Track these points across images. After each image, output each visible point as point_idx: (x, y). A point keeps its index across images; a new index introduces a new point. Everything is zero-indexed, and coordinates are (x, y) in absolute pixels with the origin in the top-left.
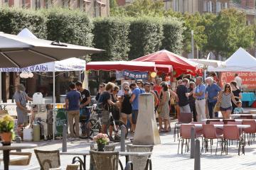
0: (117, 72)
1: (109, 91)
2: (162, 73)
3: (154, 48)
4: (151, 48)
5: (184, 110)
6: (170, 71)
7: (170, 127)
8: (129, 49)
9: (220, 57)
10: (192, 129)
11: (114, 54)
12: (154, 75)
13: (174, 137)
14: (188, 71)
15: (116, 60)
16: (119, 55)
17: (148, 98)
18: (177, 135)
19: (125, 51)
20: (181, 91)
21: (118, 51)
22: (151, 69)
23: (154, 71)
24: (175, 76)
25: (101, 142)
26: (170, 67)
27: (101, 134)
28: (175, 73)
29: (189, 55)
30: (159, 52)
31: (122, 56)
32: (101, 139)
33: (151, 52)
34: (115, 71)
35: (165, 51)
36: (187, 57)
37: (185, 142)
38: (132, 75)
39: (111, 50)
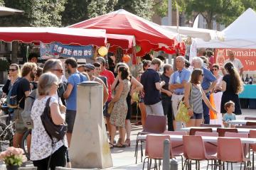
0: (43, 46)
1: (28, 78)
2: (118, 48)
3: (104, 7)
4: (100, 6)
5: (152, 111)
6: (130, 46)
7: (128, 140)
8: (63, 8)
9: (214, 23)
10: (166, 143)
11: (37, 14)
12: (104, 51)
13: (136, 155)
14: (161, 45)
15: (41, 25)
16: (46, 16)
17: (93, 89)
18: (139, 152)
19: (57, 11)
20: (149, 79)
21: (44, 9)
22: (99, 42)
23: (104, 45)
24: (138, 54)
25: (12, 161)
26: (131, 38)
27: (12, 148)
28: (139, 49)
29: (163, 20)
30: (112, 13)
31: (51, 18)
32: (13, 157)
33: (99, 14)
34: (38, 44)
35: (123, 12)
36: (160, 23)
37: (153, 165)
38: (67, 51)
39: (34, 8)
